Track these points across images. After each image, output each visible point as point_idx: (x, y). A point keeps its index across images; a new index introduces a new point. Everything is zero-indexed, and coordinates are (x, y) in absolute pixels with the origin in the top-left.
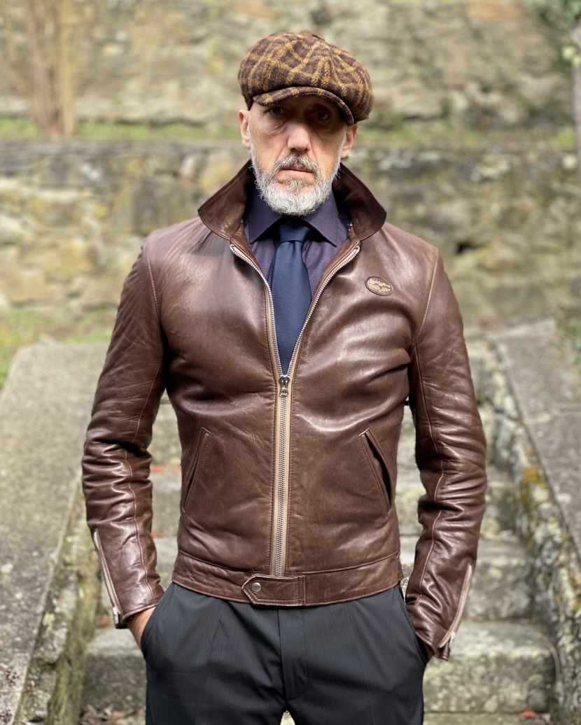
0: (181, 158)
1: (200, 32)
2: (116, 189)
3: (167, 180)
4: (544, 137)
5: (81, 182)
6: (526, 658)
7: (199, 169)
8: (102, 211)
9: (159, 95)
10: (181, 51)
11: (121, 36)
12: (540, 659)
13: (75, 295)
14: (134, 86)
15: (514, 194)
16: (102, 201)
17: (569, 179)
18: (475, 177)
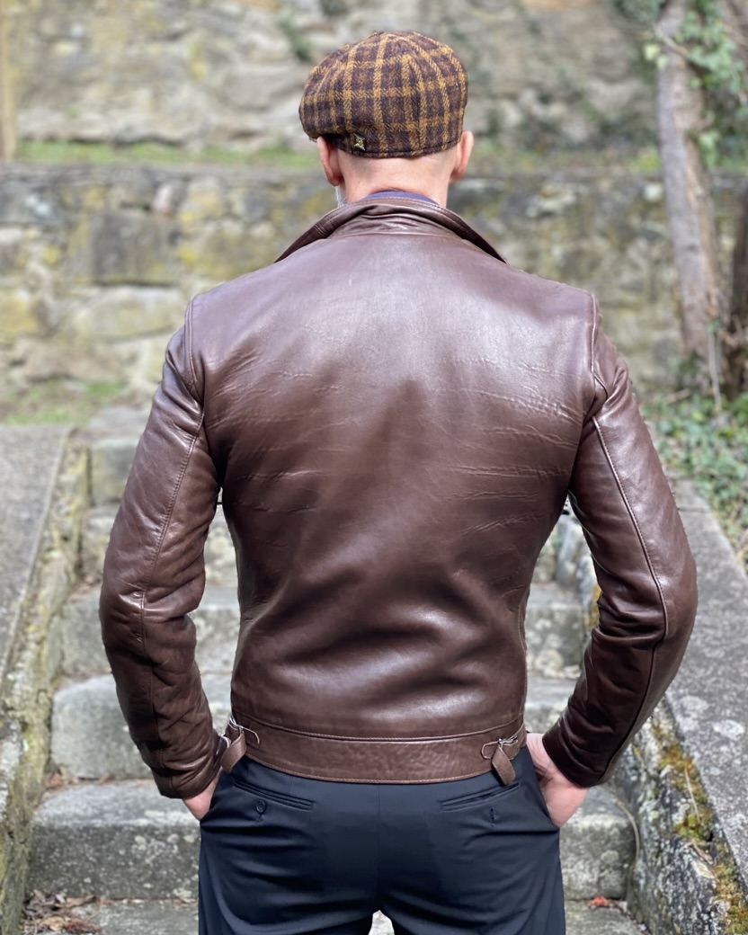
0: (156, 186)
1: (179, 25)
2: (71, 226)
3: (136, 215)
4: (620, 161)
5: (25, 219)
6: (597, 829)
7: (177, 202)
8: (53, 255)
9: (126, 106)
10: (154, 50)
11: (77, 30)
12: (616, 830)
13: (18, 363)
14: (93, 94)
15: (583, 234)
16: (53, 242)
17: (654, 214)
18: (532, 212)
